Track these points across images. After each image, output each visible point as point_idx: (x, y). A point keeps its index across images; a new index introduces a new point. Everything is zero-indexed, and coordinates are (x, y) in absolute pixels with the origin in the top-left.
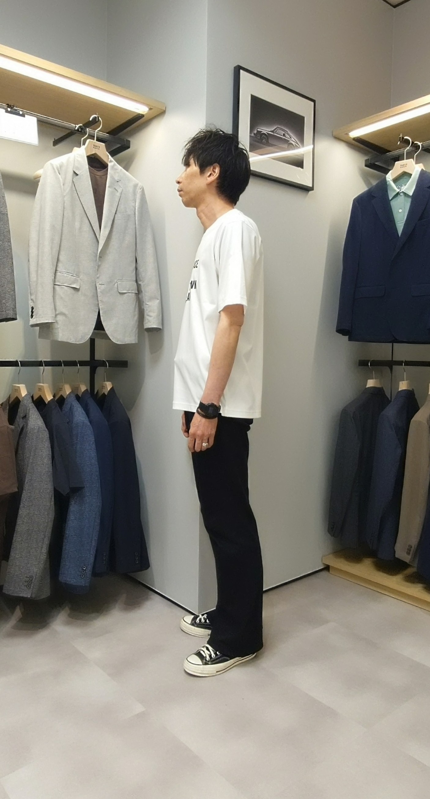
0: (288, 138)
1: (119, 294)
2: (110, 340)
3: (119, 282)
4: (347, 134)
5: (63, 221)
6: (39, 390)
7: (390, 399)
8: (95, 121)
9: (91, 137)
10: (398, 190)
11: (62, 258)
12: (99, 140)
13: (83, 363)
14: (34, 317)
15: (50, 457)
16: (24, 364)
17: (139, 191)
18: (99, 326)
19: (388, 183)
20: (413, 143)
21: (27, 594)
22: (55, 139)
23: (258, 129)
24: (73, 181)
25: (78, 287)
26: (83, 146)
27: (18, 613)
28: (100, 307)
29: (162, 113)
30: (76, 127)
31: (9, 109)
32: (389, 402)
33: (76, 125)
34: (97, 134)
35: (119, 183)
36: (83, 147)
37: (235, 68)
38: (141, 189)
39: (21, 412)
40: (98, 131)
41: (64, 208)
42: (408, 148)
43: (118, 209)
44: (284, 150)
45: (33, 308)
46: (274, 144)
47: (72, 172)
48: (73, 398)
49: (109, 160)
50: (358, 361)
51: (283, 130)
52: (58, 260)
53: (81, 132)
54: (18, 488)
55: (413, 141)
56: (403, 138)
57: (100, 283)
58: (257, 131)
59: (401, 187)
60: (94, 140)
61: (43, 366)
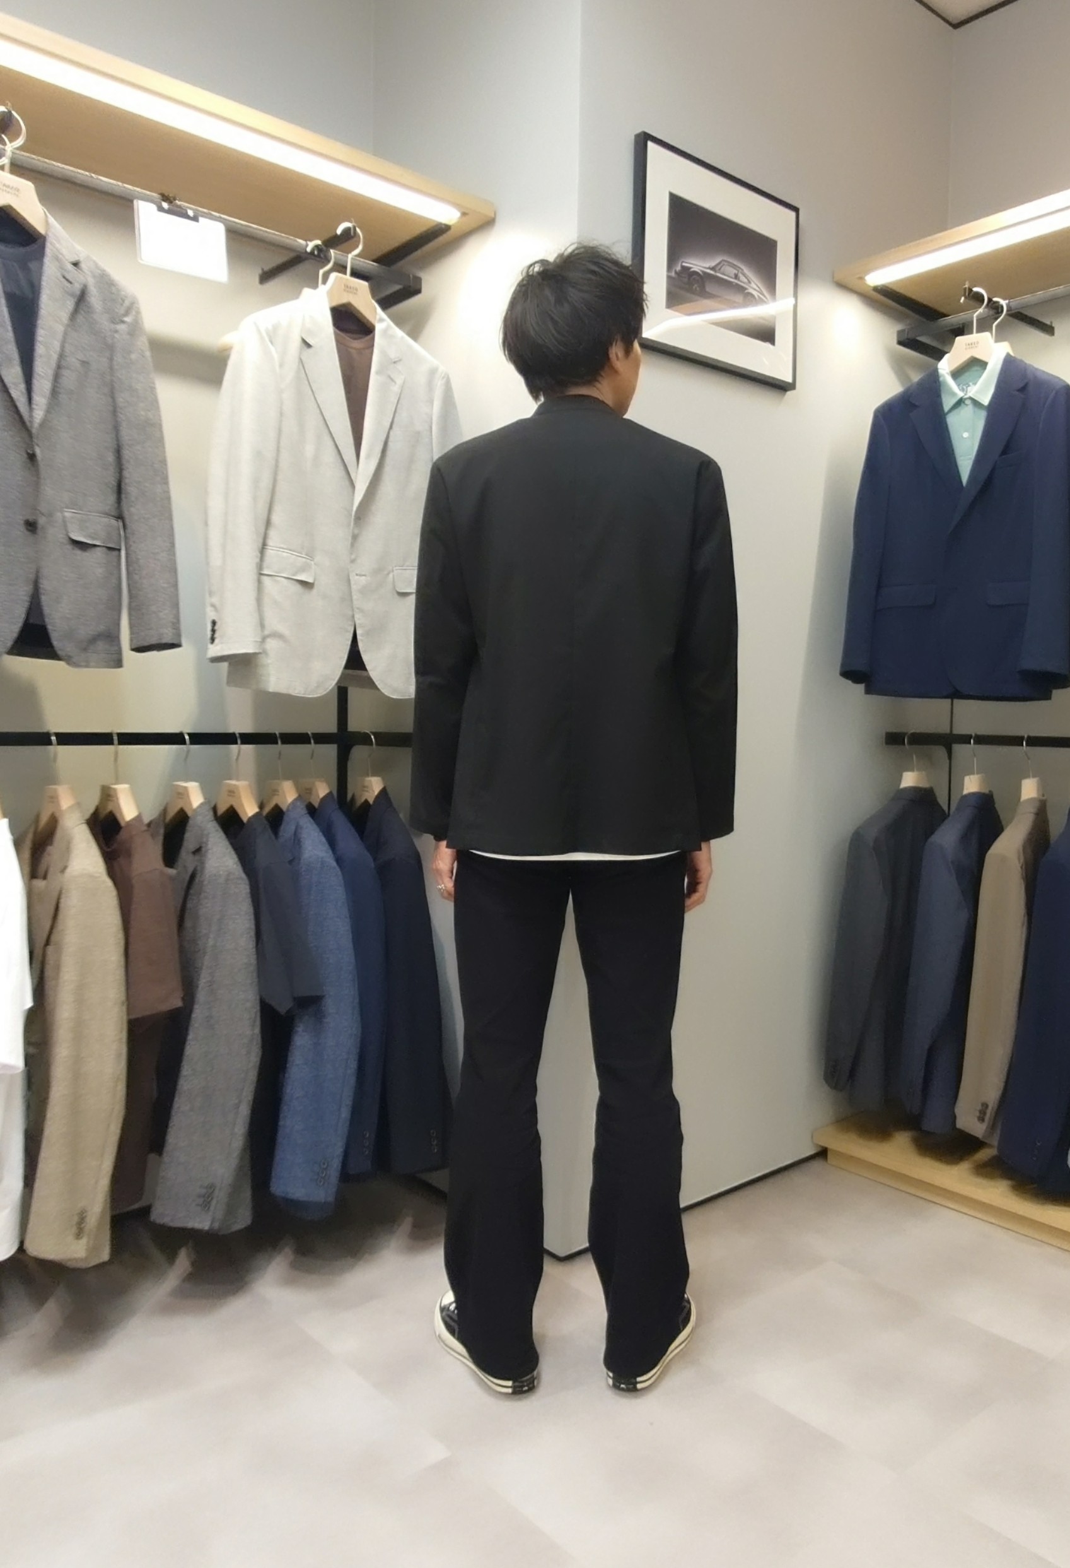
0: (744, 283)
1: (396, 596)
2: (378, 689)
3: (396, 570)
4: (861, 278)
5: (279, 442)
6: (230, 794)
7: (947, 811)
8: (348, 235)
9: (340, 268)
10: (961, 394)
11: (276, 518)
12: (356, 274)
13: (322, 739)
14: (216, 641)
15: (253, 933)
16: (198, 738)
17: (439, 385)
18: (355, 660)
19: (941, 379)
20: (990, 300)
21: (202, 1222)
22: (263, 269)
23: (683, 262)
24: (301, 361)
25: (310, 580)
26: (323, 286)
27: (183, 1262)
28: (357, 622)
29: (486, 224)
30: (307, 245)
31: (165, 205)
32: (944, 816)
33: (309, 243)
34: (352, 263)
35: (399, 366)
36: (323, 289)
37: (637, 136)
38: (443, 378)
39: (190, 841)
40: (356, 256)
41: (281, 414)
42: (981, 310)
43: (396, 419)
44: (733, 305)
45: (214, 623)
46: (714, 293)
47: (300, 340)
48: (302, 810)
49: (378, 317)
50: (884, 734)
51: (734, 266)
52: (268, 523)
53: (319, 256)
54: (183, 999)
55: (991, 297)
56: (970, 290)
57: (357, 573)
58: (683, 267)
59: (967, 387)
60: (345, 273)
61: (236, 743)
